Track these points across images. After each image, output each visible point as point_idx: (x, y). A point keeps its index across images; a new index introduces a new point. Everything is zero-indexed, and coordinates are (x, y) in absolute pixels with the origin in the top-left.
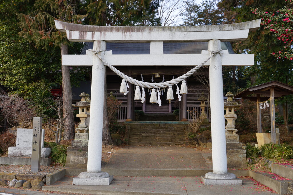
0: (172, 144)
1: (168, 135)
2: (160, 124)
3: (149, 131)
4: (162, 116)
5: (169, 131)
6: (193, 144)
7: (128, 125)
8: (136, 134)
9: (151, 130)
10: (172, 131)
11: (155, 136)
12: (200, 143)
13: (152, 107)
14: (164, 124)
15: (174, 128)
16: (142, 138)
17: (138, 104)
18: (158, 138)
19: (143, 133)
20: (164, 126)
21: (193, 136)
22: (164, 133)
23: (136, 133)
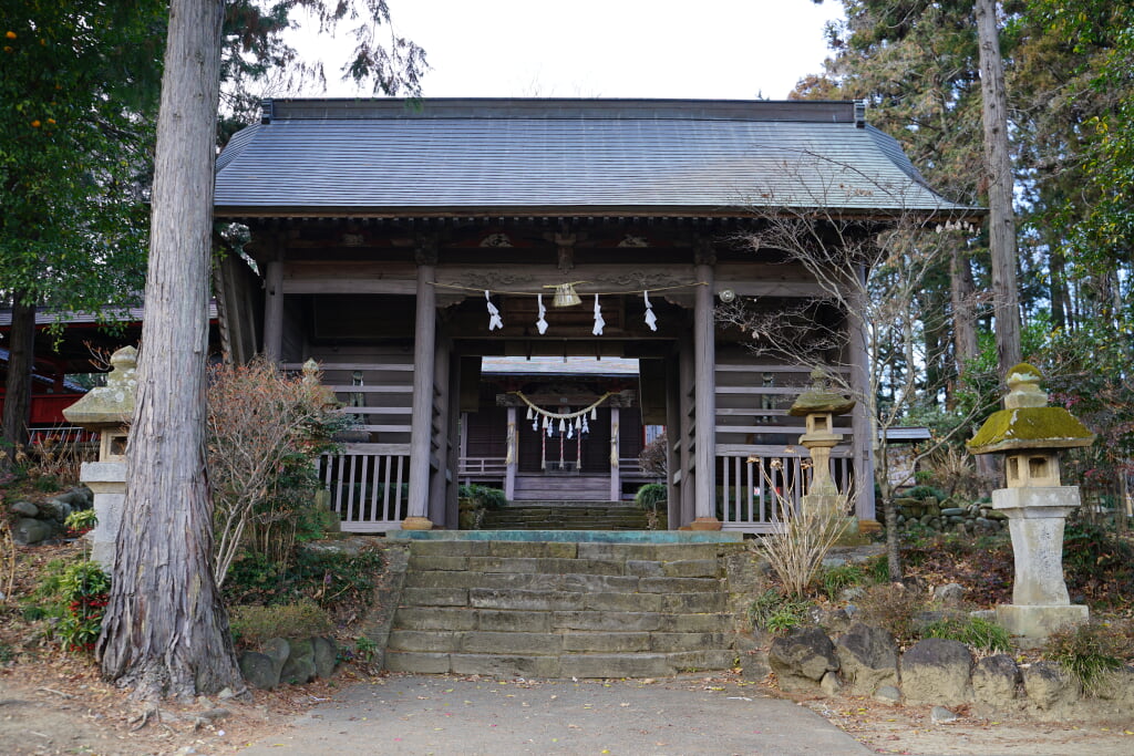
0: (659, 667)
1: (627, 611)
2: (581, 544)
3: (514, 584)
4: (587, 514)
5: (635, 583)
6: (805, 673)
7: (401, 549)
8: (440, 601)
9: (528, 578)
10: (653, 583)
11: (554, 617)
12: (848, 669)
13: (545, 480)
14: (602, 544)
15: (660, 566)
16: (476, 628)
17: (486, 469)
18: (571, 625)
19: (479, 595)
20: (604, 556)
21: (784, 614)
22: (605, 597)
23: (437, 594)
